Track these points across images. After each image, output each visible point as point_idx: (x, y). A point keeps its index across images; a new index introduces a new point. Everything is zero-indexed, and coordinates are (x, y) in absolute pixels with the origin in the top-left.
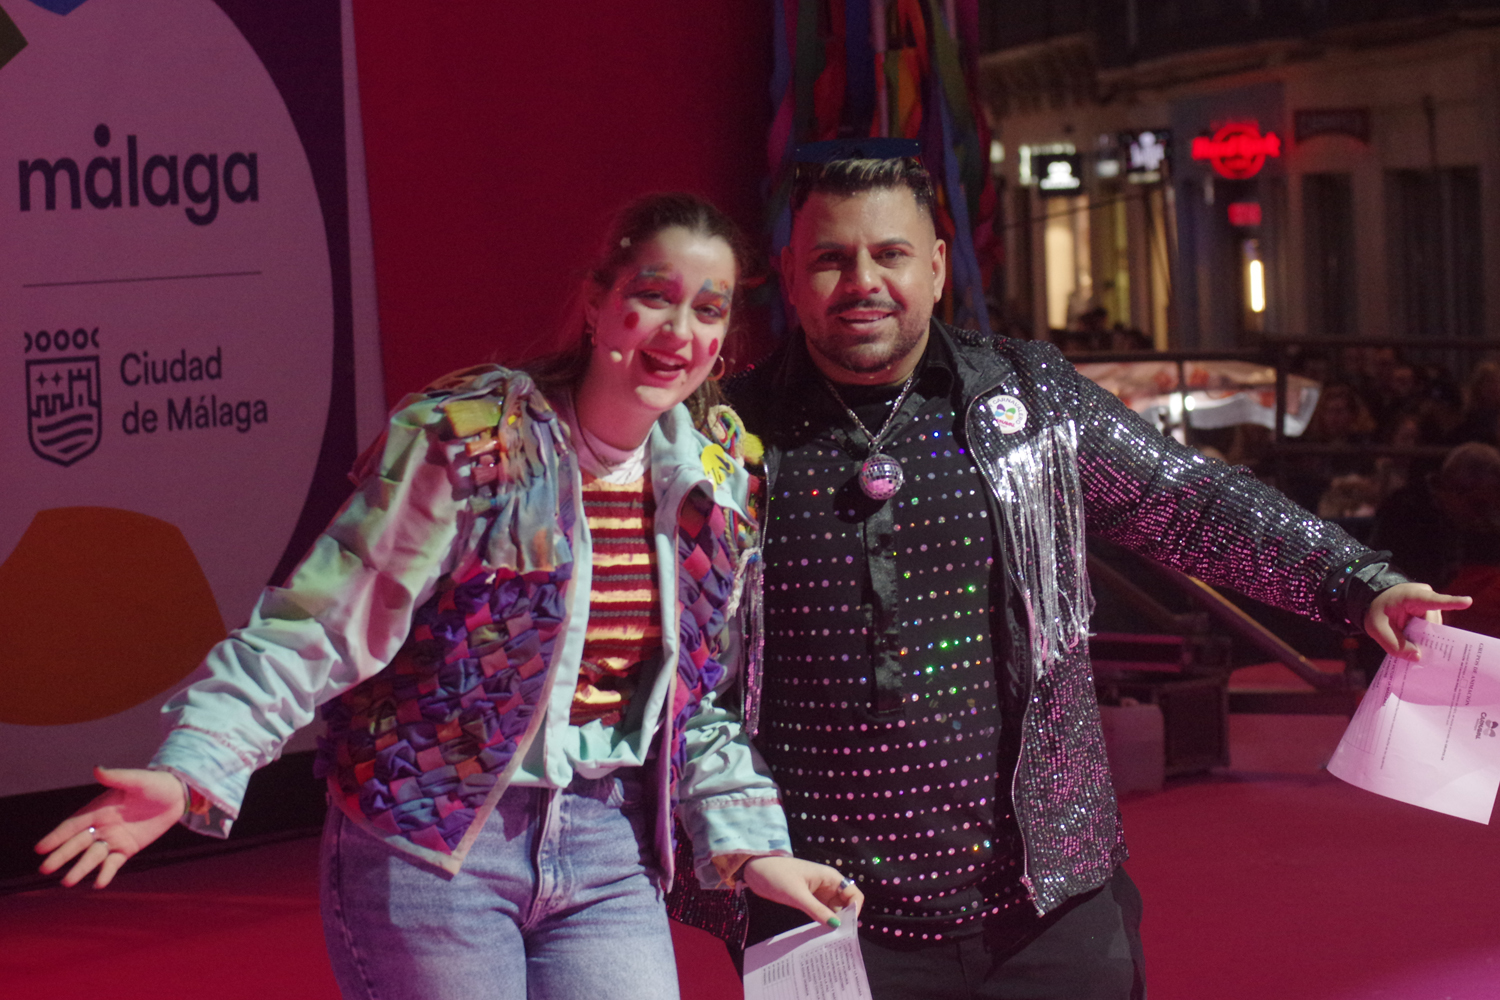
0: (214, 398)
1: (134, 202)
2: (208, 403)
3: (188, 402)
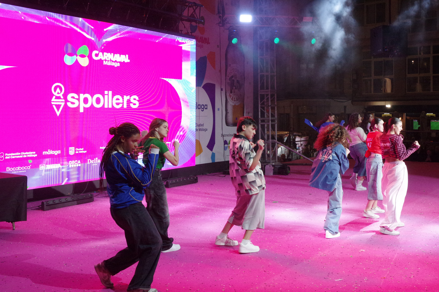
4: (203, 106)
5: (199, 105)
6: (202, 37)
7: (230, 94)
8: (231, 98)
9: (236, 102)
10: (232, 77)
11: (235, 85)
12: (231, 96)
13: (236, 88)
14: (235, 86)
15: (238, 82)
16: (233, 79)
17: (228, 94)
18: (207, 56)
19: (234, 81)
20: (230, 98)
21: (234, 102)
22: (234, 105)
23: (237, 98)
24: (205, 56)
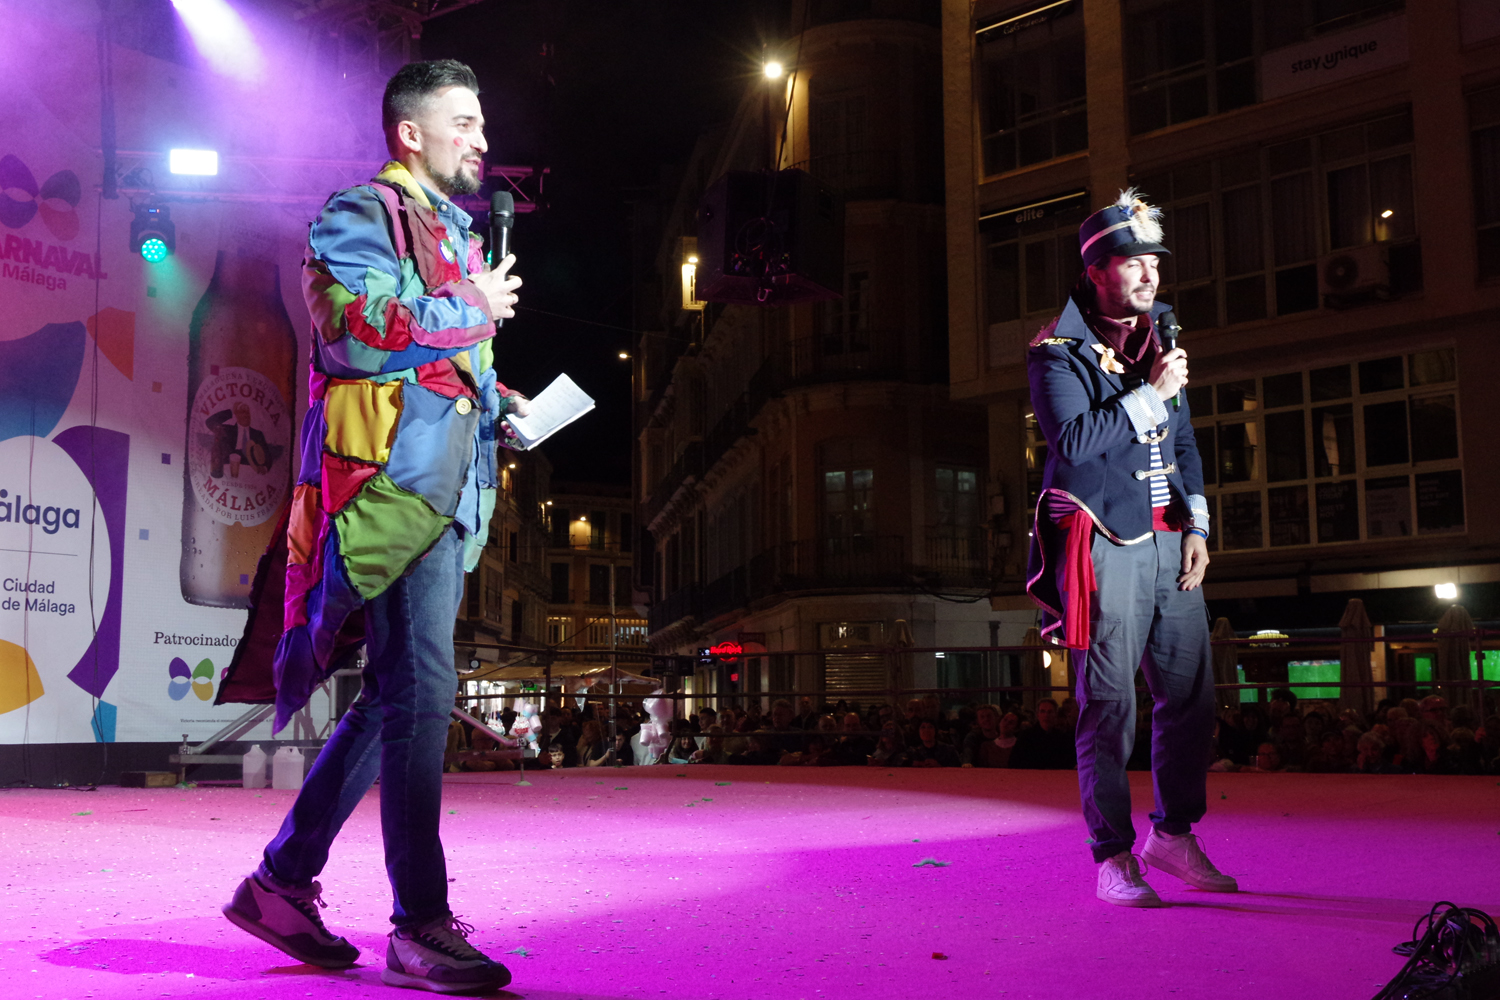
0: (49, 601)
1: (17, 520)
2: (46, 602)
3: (36, 601)
4: (51, 516)
5: (30, 507)
6: (64, 250)
7: (210, 481)
8: (217, 494)
9: (242, 512)
10: (227, 414)
11: (239, 446)
12: (216, 488)
13: (244, 461)
14: (239, 452)
15: (256, 435)
16: (230, 422)
17: (199, 481)
18: (85, 324)
19: (233, 430)
20: (211, 495)
21: (233, 512)
22: (231, 522)
23: (248, 499)
24: (78, 324)
